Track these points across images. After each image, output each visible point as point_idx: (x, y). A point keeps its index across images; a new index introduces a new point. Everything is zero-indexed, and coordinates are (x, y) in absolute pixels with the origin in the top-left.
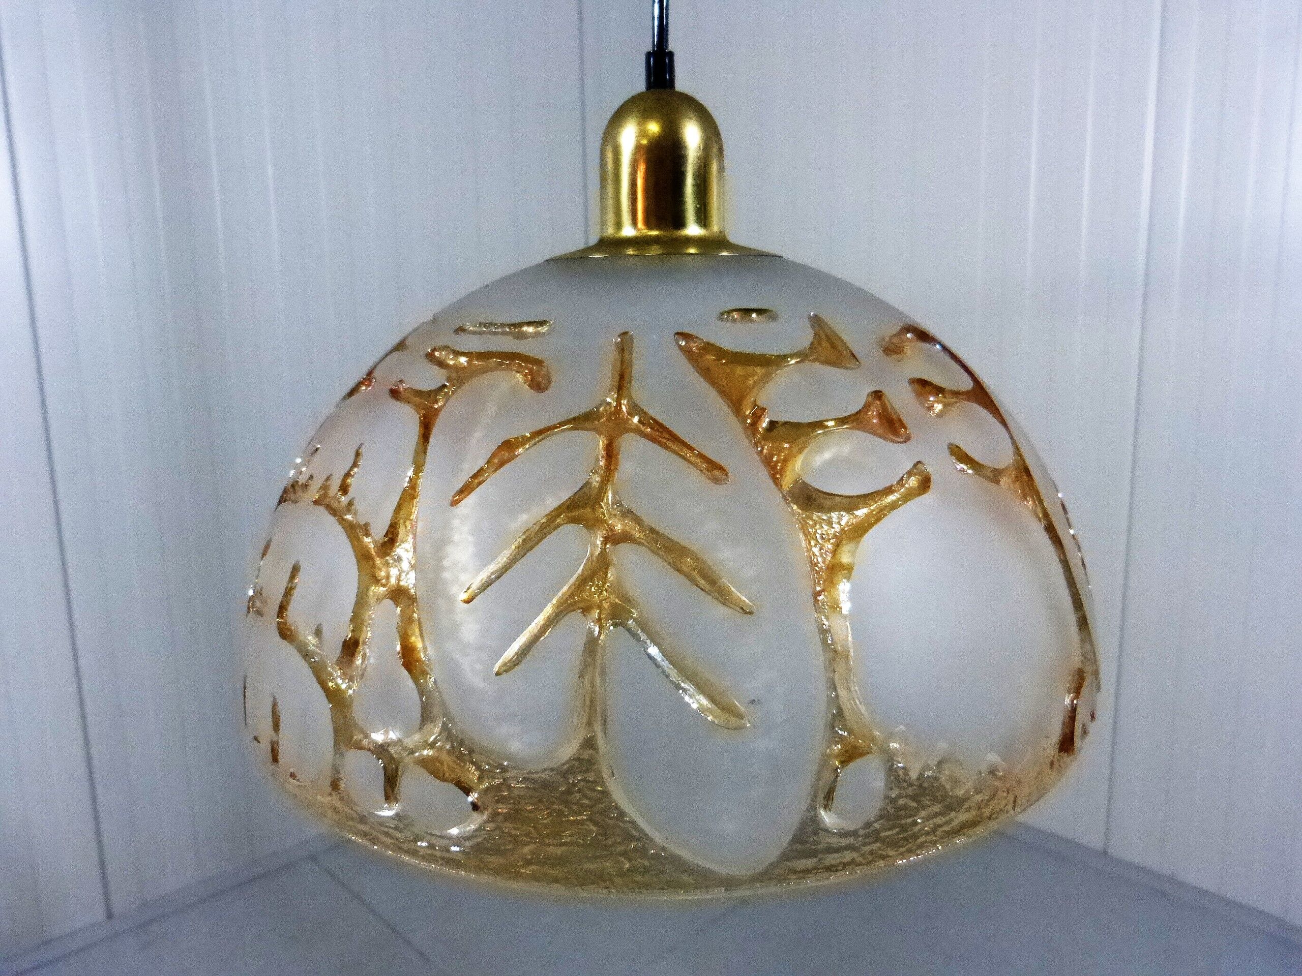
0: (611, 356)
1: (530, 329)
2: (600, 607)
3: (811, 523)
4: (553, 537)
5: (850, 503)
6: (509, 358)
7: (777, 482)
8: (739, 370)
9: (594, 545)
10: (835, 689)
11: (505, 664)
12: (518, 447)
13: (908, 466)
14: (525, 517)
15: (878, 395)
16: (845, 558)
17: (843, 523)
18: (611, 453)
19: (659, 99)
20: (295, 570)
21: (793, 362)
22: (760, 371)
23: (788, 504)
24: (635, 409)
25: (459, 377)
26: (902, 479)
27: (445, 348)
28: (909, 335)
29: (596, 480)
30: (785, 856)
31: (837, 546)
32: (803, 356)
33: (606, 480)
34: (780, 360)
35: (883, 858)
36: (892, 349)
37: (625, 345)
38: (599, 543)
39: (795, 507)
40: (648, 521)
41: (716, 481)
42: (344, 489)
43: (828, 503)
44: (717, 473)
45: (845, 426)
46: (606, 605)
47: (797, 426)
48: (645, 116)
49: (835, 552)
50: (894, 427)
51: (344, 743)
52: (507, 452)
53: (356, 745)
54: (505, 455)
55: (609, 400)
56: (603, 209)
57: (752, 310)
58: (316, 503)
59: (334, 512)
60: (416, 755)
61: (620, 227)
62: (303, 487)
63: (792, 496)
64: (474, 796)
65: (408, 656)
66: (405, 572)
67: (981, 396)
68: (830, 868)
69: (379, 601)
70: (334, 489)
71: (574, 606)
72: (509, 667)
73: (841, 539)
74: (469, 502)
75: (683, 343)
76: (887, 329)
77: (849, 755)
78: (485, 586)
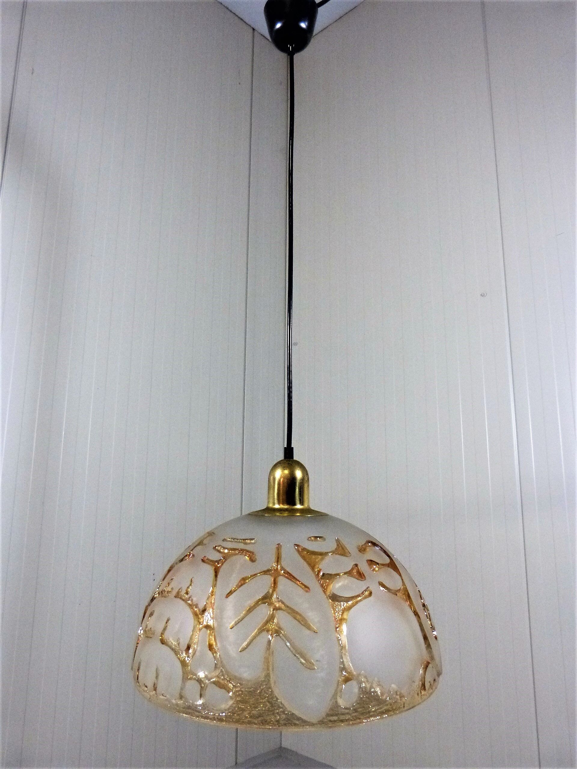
0: (275, 551)
1: (249, 541)
2: (272, 630)
3: (335, 605)
4: (258, 608)
5: (347, 600)
6: (242, 551)
7: (325, 592)
8: (313, 557)
9: (270, 611)
10: (342, 658)
11: (242, 648)
12: (247, 580)
13: (365, 588)
14: (249, 602)
15: (356, 565)
16: (345, 616)
17: (345, 606)
18: (275, 583)
19: (289, 464)
20: (168, 620)
21: (330, 554)
22: (320, 557)
23: (328, 599)
24: (282, 568)
25: (226, 557)
26: (363, 592)
27: (220, 546)
28: (369, 544)
29: (271, 591)
30: (328, 715)
31: (343, 613)
32: (333, 552)
33: (274, 590)
34: (326, 554)
35: (359, 719)
36: (362, 550)
37: (279, 548)
38: (272, 610)
39: (330, 600)
40: (287, 603)
41: (307, 591)
42: (187, 593)
43: (340, 599)
44: (307, 589)
45: (346, 575)
46: (273, 630)
47: (331, 575)
48: (284, 468)
49: (342, 615)
50: (361, 576)
51: (185, 678)
52: (243, 581)
53: (191, 679)
54: (242, 582)
55: (274, 566)
56: (268, 498)
57: (318, 537)
58: (175, 597)
59: (183, 600)
60: (211, 680)
61: (274, 504)
62: (168, 592)
63: (329, 597)
64: (231, 694)
65: (210, 647)
66: (209, 620)
67: (393, 565)
68: (342, 721)
69: (200, 630)
70: (183, 592)
71: (264, 630)
72: (244, 649)
73: (344, 611)
74: (232, 597)
75: (296, 548)
76: (362, 542)
77: (347, 680)
78: (236, 624)
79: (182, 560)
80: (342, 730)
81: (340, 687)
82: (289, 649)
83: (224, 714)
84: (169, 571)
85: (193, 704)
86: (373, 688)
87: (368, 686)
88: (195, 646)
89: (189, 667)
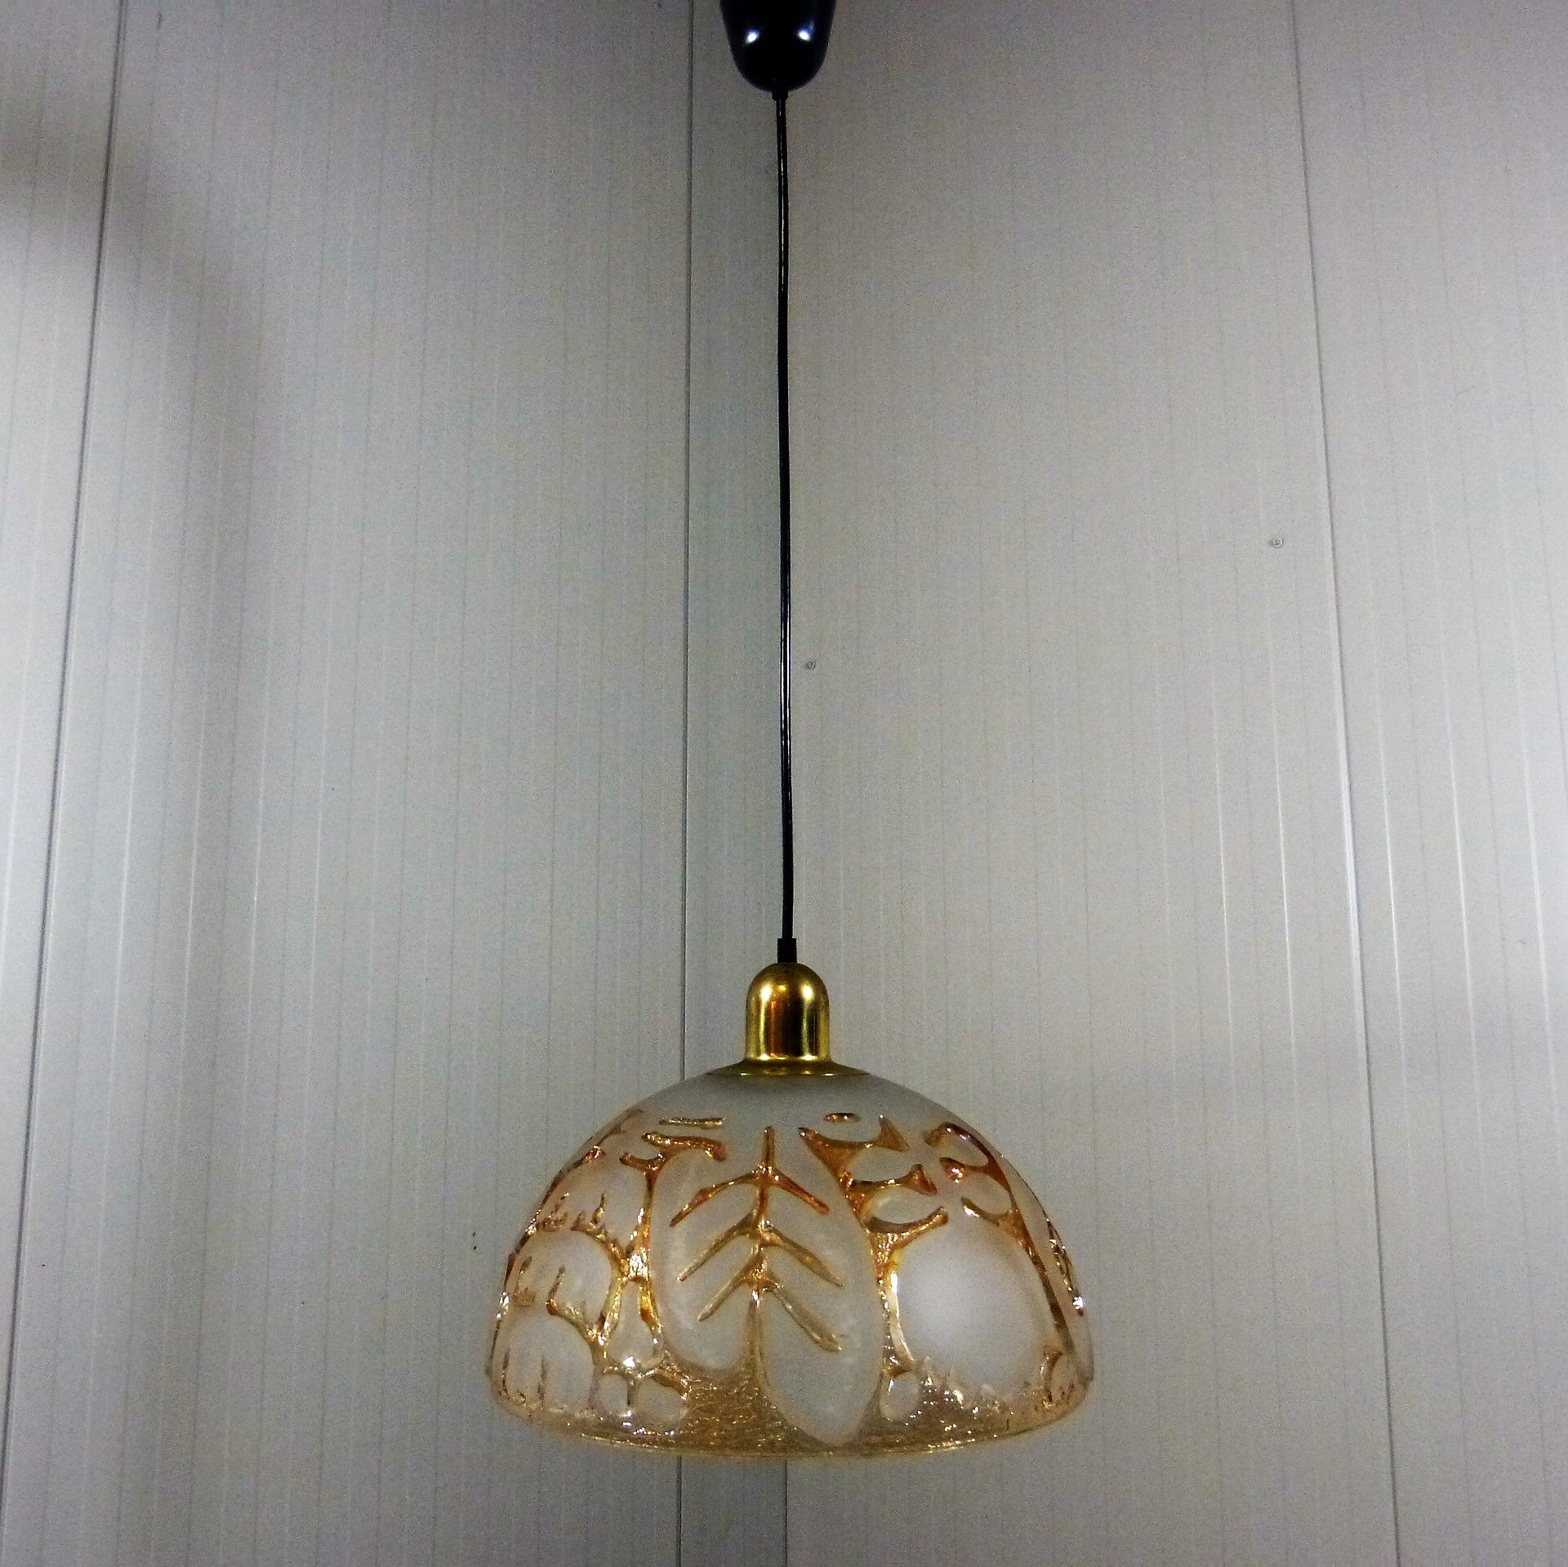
0: (762, 1141)
1: (711, 1123)
2: (758, 1281)
3: (876, 1238)
4: (733, 1243)
5: (900, 1228)
6: (697, 1141)
7: (857, 1215)
8: (836, 1151)
9: (755, 1248)
10: (889, 1333)
11: (703, 1314)
12: (709, 1193)
13: (934, 1208)
15: (919, 1166)
16: (895, 1258)
17: (895, 1239)
18: (763, 1198)
19: (786, 969)
20: (561, 1271)
21: (868, 1146)
22: (848, 1151)
23: (863, 1228)
24: (776, 1172)
25: (667, 1153)
26: (932, 1215)
27: (655, 1133)
28: (948, 1128)
29: (755, 1213)
30: (862, 1433)
31: (891, 1252)
32: (874, 1143)
33: (760, 1212)
34: (861, 1145)
35: (921, 1442)
36: (932, 1139)
37: (769, 1135)
38: (757, 1246)
39: (868, 1230)
40: (787, 1234)
41: (823, 1213)
42: (595, 1221)
43: (886, 1227)
44: (822, 1209)
45: (898, 1184)
46: (761, 1281)
47: (869, 1183)
49: (889, 1256)
50: (927, 1187)
51: (599, 1373)
52: (703, 1195)
53: (611, 1372)
54: (700, 1197)
55: (761, 1167)
56: (747, 1041)
57: (845, 1114)
58: (573, 1229)
59: (588, 1233)
60: (647, 1374)
61: (758, 1053)
62: (556, 1222)
63: (865, 1224)
64: (684, 1397)
65: (645, 1314)
66: (640, 1268)
67: (994, 1169)
68: (891, 1446)
69: (623, 1286)
70: (588, 1221)
71: (744, 1281)
72: (705, 1318)
73: (894, 1248)
74: (682, 1225)
75: (803, 1134)
76: (932, 1125)
77: (897, 1372)
78: (691, 1272)
79: (578, 1164)
80: (890, 1461)
81: (884, 1383)
82: (792, 1315)
83: (672, 1433)
84: (554, 1185)
85: (614, 1418)
86: (948, 1389)
87: (938, 1384)
88: (616, 1315)
89: (605, 1353)
